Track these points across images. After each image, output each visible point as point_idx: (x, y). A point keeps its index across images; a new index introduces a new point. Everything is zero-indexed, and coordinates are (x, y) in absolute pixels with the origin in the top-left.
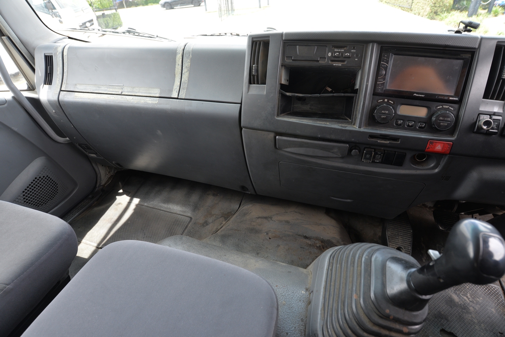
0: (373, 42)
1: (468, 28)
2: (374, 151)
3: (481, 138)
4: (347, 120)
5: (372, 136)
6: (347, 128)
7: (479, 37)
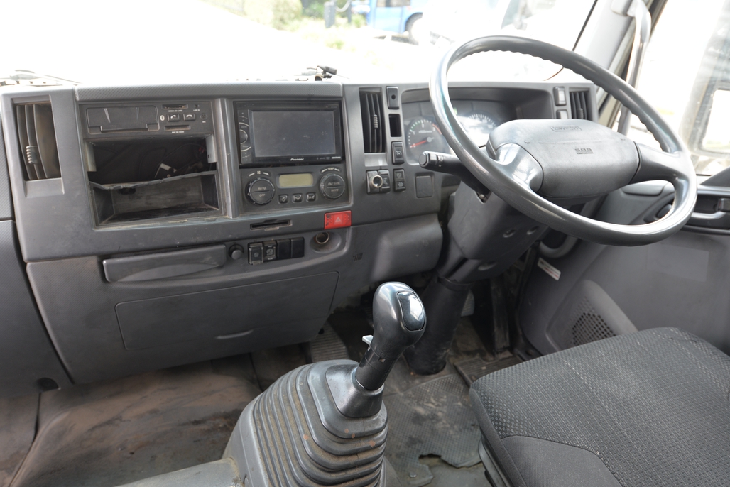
0: (222, 97)
1: (327, 74)
2: (263, 246)
3: (377, 198)
4: (213, 209)
5: (254, 226)
6: (217, 222)
7: (341, 85)
